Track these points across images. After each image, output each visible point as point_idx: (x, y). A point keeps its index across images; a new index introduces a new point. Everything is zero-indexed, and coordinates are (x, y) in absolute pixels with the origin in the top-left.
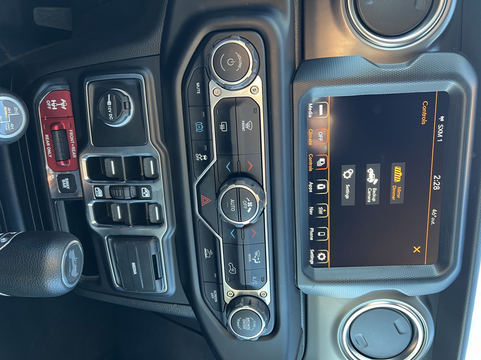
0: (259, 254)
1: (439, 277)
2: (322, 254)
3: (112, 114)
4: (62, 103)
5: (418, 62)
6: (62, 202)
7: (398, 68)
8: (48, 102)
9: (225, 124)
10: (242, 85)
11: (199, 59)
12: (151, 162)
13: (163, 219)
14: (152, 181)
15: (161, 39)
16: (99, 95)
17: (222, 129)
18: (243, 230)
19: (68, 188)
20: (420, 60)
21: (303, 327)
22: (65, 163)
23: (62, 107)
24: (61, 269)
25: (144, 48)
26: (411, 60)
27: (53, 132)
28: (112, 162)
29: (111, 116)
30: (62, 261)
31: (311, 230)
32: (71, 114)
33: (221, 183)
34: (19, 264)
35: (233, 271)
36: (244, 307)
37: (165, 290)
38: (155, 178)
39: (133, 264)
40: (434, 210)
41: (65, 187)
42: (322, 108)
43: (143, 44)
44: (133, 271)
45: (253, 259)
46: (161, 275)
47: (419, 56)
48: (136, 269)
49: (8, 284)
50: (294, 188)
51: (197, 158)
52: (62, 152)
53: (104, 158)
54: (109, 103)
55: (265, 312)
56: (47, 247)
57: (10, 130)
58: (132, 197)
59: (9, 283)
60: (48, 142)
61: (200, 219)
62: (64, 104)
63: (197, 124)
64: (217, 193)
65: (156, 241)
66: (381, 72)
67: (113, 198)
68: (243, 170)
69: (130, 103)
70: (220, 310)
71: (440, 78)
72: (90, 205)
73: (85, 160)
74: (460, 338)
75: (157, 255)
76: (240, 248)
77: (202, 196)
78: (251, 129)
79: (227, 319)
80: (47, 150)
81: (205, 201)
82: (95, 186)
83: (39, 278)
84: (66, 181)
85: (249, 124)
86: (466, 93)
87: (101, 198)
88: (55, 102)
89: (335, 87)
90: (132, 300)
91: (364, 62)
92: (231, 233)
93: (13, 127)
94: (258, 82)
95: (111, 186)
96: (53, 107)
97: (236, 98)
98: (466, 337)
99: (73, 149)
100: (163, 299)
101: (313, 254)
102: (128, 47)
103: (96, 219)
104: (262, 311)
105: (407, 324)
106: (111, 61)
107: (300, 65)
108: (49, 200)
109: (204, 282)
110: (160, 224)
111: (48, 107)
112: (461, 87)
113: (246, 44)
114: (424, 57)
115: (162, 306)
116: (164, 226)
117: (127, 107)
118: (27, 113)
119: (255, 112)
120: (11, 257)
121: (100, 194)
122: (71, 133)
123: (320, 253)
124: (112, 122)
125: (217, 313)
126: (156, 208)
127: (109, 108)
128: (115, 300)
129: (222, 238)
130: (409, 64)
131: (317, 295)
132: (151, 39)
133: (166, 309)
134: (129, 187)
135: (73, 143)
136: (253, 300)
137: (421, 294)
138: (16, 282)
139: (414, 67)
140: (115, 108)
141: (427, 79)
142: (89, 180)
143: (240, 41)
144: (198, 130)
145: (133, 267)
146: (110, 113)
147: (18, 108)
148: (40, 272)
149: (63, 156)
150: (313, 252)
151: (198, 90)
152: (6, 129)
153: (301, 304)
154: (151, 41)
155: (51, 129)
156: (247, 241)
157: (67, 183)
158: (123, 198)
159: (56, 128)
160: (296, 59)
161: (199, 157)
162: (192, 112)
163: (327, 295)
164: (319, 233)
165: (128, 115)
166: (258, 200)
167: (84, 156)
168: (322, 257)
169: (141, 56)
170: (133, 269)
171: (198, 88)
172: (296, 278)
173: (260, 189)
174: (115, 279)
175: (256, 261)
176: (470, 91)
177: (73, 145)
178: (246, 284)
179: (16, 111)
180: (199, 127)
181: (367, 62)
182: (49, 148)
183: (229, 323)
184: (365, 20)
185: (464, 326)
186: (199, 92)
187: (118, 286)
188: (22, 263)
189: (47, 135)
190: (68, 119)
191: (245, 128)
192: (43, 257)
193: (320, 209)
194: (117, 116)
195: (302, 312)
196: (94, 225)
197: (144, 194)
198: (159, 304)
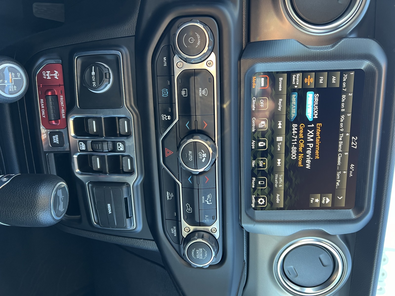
0: (210, 197)
1: (356, 219)
2: (261, 199)
3: (95, 82)
4: (55, 74)
5: (340, 45)
6: (52, 155)
7: (324, 49)
8: (44, 73)
9: (185, 90)
10: (200, 59)
11: (166, 39)
12: (126, 122)
13: (134, 169)
14: (126, 138)
15: (136, 23)
16: (85, 67)
17: (183, 94)
18: (198, 177)
19: (58, 143)
20: (341, 44)
21: (245, 260)
22: (55, 122)
23: (55, 77)
24: (51, 203)
25: (123, 30)
26: (334, 43)
27: (47, 96)
28: (94, 122)
29: (94, 84)
30: (51, 197)
31: (253, 179)
32: (62, 83)
33: (182, 139)
34: (17, 198)
35: (190, 210)
36: (198, 240)
37: (134, 227)
38: (128, 135)
39: (109, 205)
40: (352, 165)
41: (55, 142)
42: (263, 81)
43: (122, 27)
44: (108, 211)
45: (206, 201)
46: (131, 215)
47: (341, 40)
48: (110, 209)
49: (7, 215)
50: (240, 145)
51: (162, 118)
52: (54, 113)
53: (87, 118)
54: (93, 73)
55: (215, 244)
56: (40, 186)
57: (13, 91)
58: (109, 150)
59: (8, 213)
60: (42, 105)
61: (164, 168)
62: (56, 75)
63: (163, 90)
64: (178, 146)
65: (128, 187)
66: (311, 52)
67: (94, 151)
68: (199, 128)
69: (110, 74)
70: (179, 243)
71: (357, 58)
72: (75, 156)
73: (72, 119)
74: (373, 271)
75: (128, 198)
76: (196, 191)
77: (166, 149)
78: (206, 95)
79: (184, 249)
80: (42, 111)
81: (168, 152)
82: (80, 141)
83: (33, 210)
84: (56, 137)
85: (205, 91)
86: (378, 71)
87: (85, 151)
88: (49, 73)
89: (274, 63)
90: (107, 236)
91: (297, 44)
92: (189, 179)
93: (16, 89)
94: (213, 57)
95: (92, 141)
96: (48, 77)
97: (195, 69)
98: (377, 270)
99: (63, 111)
100: (131, 235)
101: (255, 199)
102: (110, 30)
103: (80, 168)
104: (212, 244)
105: (330, 258)
106: (96, 40)
107: (246, 46)
108: (42, 152)
109: (166, 219)
110: (131, 173)
111: (44, 77)
112: (374, 65)
113: (204, 26)
114: (344, 41)
115: (131, 241)
116: (135, 174)
117: (108, 77)
118: (28, 78)
119: (210, 81)
120: (10, 193)
121: (84, 148)
122: (62, 98)
123: (260, 199)
124: (95, 89)
125: (176, 246)
126: (129, 160)
127: (93, 77)
128: (93, 236)
129: (181, 183)
130: (333, 47)
131: (257, 233)
132: (128, 23)
133: (135, 244)
134: (107, 142)
135: (63, 107)
136: (205, 234)
137: (341, 234)
138: (14, 213)
139: (337, 49)
140: (98, 77)
141: (347, 58)
142: (75, 136)
143: (199, 24)
144: (164, 95)
145: (108, 207)
146: (94, 81)
147: (20, 73)
148: (34, 206)
149: (54, 117)
150: (254, 197)
151: (164, 63)
152: (10, 90)
153: (244, 240)
154: (128, 25)
155: (45, 95)
156: (201, 186)
157: (56, 139)
158: (102, 151)
159: (50, 93)
160: (243, 41)
161: (164, 117)
162: (159, 81)
163: (265, 233)
164: (259, 182)
165: (108, 83)
166: (211, 152)
167: (72, 117)
168: (261, 201)
169: (120, 37)
170: (109, 209)
171: (165, 61)
172: (240, 218)
173: (212, 143)
174: (94, 218)
175: (209, 202)
176: (381, 69)
177: (63, 108)
178: (200, 221)
179: (19, 76)
180: (165, 93)
181: (299, 44)
182: (43, 110)
183: (186, 253)
184: (299, 11)
185: (376, 260)
186: (165, 65)
187: (96, 224)
188: (19, 197)
189: (42, 100)
190: (60, 86)
191: (202, 94)
192: (36, 193)
193: (260, 162)
194: (99, 84)
195: (244, 247)
196: (78, 173)
197: (119, 148)
198: (129, 239)
